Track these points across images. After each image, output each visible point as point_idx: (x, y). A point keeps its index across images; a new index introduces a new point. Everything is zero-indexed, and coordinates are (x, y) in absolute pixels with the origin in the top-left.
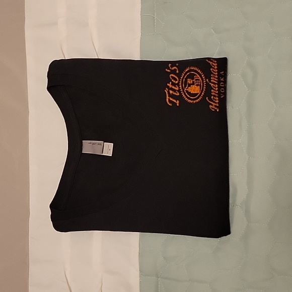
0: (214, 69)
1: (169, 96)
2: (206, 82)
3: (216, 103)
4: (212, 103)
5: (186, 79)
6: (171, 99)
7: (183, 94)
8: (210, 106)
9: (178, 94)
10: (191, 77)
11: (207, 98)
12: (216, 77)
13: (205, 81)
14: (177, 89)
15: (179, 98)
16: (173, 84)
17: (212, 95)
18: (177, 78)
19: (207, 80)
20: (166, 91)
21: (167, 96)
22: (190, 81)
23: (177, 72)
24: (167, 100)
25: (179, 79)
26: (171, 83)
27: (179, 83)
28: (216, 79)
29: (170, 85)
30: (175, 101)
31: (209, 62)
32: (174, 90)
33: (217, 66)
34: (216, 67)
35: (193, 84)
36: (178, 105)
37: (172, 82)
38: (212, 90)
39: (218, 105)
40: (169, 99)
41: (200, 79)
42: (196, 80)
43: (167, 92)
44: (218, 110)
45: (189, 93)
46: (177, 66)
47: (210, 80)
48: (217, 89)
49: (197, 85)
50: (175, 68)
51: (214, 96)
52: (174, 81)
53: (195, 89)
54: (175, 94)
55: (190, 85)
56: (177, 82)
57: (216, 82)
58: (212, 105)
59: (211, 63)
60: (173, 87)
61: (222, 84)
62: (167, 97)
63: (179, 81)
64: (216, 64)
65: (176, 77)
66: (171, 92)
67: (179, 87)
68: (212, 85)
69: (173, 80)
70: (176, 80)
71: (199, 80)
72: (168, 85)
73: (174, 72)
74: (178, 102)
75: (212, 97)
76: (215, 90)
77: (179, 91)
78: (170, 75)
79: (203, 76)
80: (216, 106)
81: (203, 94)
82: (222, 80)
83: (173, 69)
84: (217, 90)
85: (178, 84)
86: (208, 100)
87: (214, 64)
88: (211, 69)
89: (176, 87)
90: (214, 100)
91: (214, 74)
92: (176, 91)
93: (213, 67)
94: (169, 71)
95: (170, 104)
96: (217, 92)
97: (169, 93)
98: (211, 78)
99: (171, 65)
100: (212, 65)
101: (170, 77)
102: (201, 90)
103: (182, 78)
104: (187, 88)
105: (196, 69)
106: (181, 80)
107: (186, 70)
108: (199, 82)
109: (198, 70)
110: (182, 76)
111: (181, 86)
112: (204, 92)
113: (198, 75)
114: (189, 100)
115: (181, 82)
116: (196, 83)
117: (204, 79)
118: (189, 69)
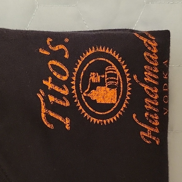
0: (152, 53)
1: (46, 107)
2: (132, 81)
3: (154, 126)
4: (146, 127)
5: (87, 76)
6: (52, 114)
7: (79, 104)
8: (142, 133)
9: (67, 104)
10: (100, 68)
11: (134, 116)
12: (156, 70)
13: (128, 79)
14: (65, 92)
16: (56, 81)
17: (146, 110)
18: (66, 70)
19: (135, 77)
20: (39, 96)
21: (43, 107)
22: (94, 78)
23: (66, 56)
24: (43, 115)
25: (71, 71)
26: (50, 79)
27: (70, 79)
28: (154, 76)
29: (49, 84)
30: (60, 119)
32: (59, 96)
33: (157, 47)
34: (155, 51)
35: (102, 83)
36: (67, 127)
37: (54, 78)
38: (146, 100)
39: (157, 131)
40: (47, 115)
41: (118, 74)
42: (109, 75)
43: (42, 99)
44: (158, 142)
45: (93, 103)
46: (65, 44)
47: (141, 78)
48: (156, 97)
49: (111, 87)
50: (61, 47)
51: (151, 112)
52: (59, 76)
53: (105, 95)
54: (61, 103)
55: (94, 86)
56: (65, 78)
57: (156, 83)
58: (145, 130)
59: (145, 40)
60: (57, 89)
61: (165, 87)
62: (43, 110)
63: (71, 75)
64: (156, 44)
65: (63, 67)
66: (52, 99)
67: (71, 90)
68: (146, 87)
69: (55, 74)
70: (64, 74)
71: (115, 76)
72: (44, 82)
73: (58, 56)
74: (67, 121)
75: (146, 114)
76: (152, 99)
77: (70, 97)
78: (49, 64)
79: (124, 67)
80: (153, 134)
81: (124, 106)
82: (165, 77)
83: (56, 48)
84: (158, 100)
85: (68, 83)
86: (136, 120)
87: (151, 43)
88: (145, 54)
89: (63, 89)
90: (150, 121)
91: (152, 66)
92: (64, 98)
93: (149, 48)
94: (48, 53)
95: (49, 126)
96: (157, 104)
97: (46, 100)
98: (146, 73)
99: (51, 40)
100: (146, 45)
101: (50, 67)
102: (120, 97)
103: (76, 69)
104: (87, 93)
105: (111, 52)
106: (75, 74)
107: (88, 54)
108: (116, 81)
109: (114, 54)
110: (78, 66)
111: (74, 87)
112: (126, 102)
113: (113, 66)
114: (92, 119)
115: (74, 78)
116: (108, 81)
117: (128, 75)
118: (93, 51)
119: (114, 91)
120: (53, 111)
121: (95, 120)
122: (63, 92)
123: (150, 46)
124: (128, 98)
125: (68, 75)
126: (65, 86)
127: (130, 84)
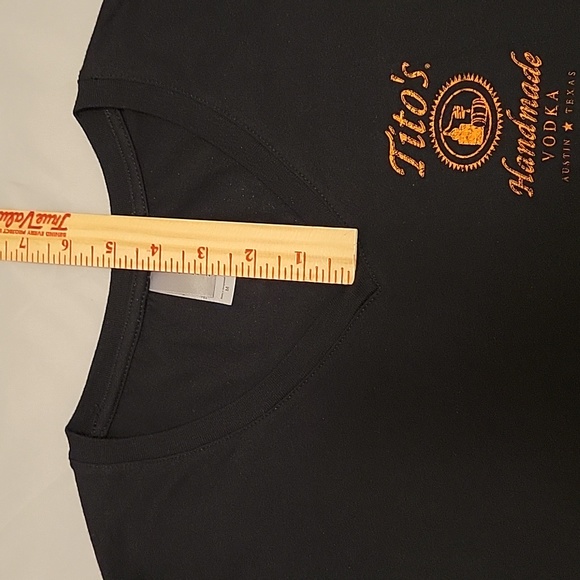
0: (532, 84)
1: (396, 148)
2: (505, 117)
3: (527, 174)
4: (517, 174)
5: (449, 110)
6: (402, 157)
7: (437, 145)
8: (511, 182)
9: (423, 145)
10: (465, 100)
11: (504, 160)
12: (535, 105)
13: (499, 115)
14: (421, 130)
15: (426, 155)
16: (409, 116)
17: (518, 154)
18: (423, 103)
19: (508, 112)
20: (388, 134)
21: (392, 147)
22: (458, 112)
23: (425, 85)
24: (391, 158)
25: (430, 104)
26: (402, 113)
27: (429, 114)
28: (532, 112)
29: (400, 119)
30: (412, 162)
31: (521, 65)
32: (413, 134)
33: (539, 77)
34: (536, 81)
35: (467, 120)
36: (421, 174)
37: (407, 112)
38: (520, 141)
39: (531, 180)
40: (396, 158)
41: (488, 108)
42: (476, 110)
43: (391, 139)
44: (530, 194)
46: (425, 71)
47: (516, 114)
48: (532, 138)
49: (477, 124)
50: (419, 73)
51: (525, 156)
52: (413, 110)
53: (470, 135)
54: (414, 143)
55: (457, 123)
56: (421, 113)
57: (534, 120)
58: (516, 179)
59: (525, 68)
60: (411, 125)
61: (548, 126)
62: (392, 151)
63: (430, 109)
64: (538, 73)
65: (419, 99)
66: (403, 137)
67: (428, 127)
68: (521, 125)
69: (409, 107)
70: (420, 107)
71: (484, 110)
72: (395, 117)
73: (413, 84)
74: (421, 166)
75: (519, 158)
76: (528, 140)
77: (426, 136)
78: (402, 94)
79: (495, 100)
80: (525, 183)
81: (492, 148)
82: (551, 113)
83: (414, 76)
84: (534, 141)
85: (426, 119)
86: (506, 166)
87: (531, 71)
88: (523, 85)
89: (419, 125)
90: (523, 167)
91: (530, 99)
92: (419, 137)
93: (529, 78)
94: (402, 81)
95: (398, 171)
96: (533, 147)
97: (397, 139)
98: (522, 108)
99: (408, 65)
100: (526, 74)
101: (403, 98)
102: (487, 137)
103: (437, 102)
104: (448, 131)
105: (481, 81)
106: (434, 107)
107: (452, 83)
108: (484, 117)
109: (484, 84)
110: (440, 98)
111: (432, 124)
112: (495, 143)
113: (482, 98)
114: (451, 163)
115: (433, 113)
116: (474, 117)
117: (499, 110)
118: (460, 80)
119: (481, 129)
120: (404, 153)
121: (455, 165)
122: (418, 129)
123: (531, 74)
124: (498, 138)
125: (425, 109)
126: (421, 122)
127: (501, 121)
